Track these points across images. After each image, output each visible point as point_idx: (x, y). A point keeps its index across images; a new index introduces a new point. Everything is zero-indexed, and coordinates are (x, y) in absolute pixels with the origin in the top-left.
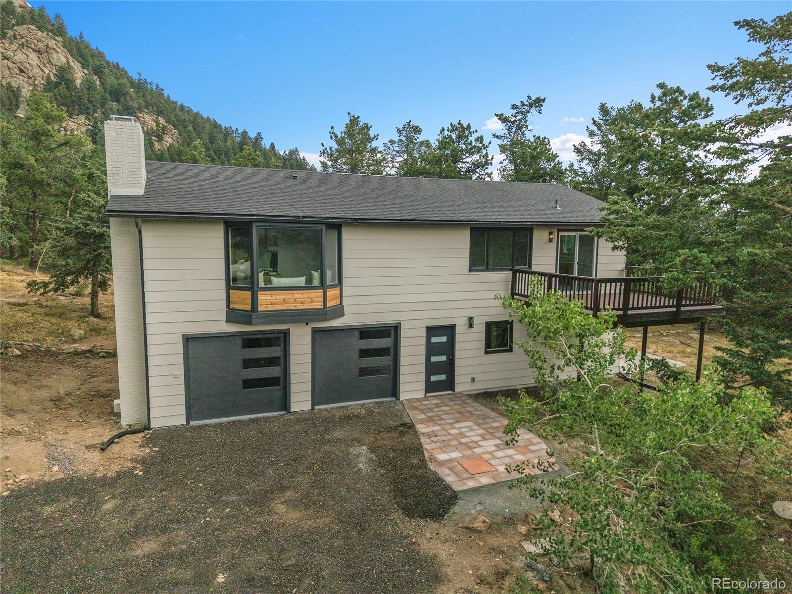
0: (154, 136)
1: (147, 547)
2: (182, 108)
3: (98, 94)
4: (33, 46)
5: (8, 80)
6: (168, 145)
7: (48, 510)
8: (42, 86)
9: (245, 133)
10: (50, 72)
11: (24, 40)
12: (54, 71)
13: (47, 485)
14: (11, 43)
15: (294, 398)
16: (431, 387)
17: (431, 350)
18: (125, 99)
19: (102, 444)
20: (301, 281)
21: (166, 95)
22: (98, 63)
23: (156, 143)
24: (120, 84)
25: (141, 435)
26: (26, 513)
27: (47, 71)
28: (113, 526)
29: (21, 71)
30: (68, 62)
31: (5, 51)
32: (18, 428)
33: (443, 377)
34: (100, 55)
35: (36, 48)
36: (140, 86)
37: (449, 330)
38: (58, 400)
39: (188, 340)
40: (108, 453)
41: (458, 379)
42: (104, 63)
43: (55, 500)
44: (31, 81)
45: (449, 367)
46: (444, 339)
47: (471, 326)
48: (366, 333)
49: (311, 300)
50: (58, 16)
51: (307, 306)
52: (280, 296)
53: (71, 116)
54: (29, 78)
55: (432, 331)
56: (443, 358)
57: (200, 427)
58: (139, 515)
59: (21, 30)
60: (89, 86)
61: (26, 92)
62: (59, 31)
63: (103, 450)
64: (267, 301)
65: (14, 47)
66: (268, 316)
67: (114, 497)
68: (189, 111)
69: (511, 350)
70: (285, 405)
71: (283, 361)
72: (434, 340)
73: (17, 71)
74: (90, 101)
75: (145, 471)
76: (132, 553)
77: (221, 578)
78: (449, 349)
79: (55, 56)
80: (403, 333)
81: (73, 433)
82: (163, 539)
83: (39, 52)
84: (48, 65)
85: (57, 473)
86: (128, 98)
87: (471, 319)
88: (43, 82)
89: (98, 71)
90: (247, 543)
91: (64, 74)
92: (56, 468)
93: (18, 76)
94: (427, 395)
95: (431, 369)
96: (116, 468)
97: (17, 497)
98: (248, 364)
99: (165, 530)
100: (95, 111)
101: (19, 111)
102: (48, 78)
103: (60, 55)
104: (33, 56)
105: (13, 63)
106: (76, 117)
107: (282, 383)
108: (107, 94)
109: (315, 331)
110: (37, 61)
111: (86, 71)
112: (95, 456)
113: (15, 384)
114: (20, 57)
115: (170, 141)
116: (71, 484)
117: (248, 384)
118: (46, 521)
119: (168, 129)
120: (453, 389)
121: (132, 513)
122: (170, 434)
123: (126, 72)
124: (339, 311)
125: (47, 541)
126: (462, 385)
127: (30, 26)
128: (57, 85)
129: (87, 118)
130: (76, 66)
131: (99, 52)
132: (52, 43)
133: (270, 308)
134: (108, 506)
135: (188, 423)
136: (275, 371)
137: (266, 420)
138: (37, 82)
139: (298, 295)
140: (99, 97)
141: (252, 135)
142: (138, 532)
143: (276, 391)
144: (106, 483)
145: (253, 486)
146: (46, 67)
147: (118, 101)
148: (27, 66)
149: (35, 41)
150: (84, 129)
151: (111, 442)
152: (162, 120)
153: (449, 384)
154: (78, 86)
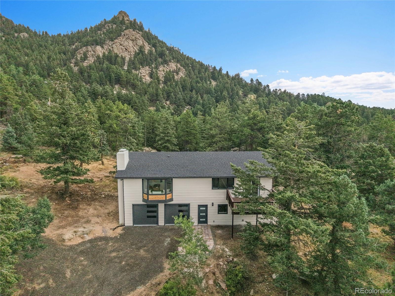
0: (175, 73)
1: (114, 254)
2: (188, 58)
3: (154, 56)
4: (131, 38)
5: (122, 54)
6: (181, 77)
7: (100, 243)
8: (133, 55)
9: (215, 67)
10: (137, 49)
11: (127, 36)
12: (138, 48)
13: (101, 237)
14: (123, 38)
15: (159, 222)
16: (199, 222)
17: (200, 211)
18: (164, 57)
19: (114, 229)
20: (160, 193)
21: (181, 53)
22: (154, 42)
23: (176, 76)
24: (162, 51)
25: (123, 227)
26: (96, 243)
27: (135, 48)
28: (110, 249)
29: (126, 50)
30: (143, 43)
31: (121, 42)
32: (99, 222)
33: (204, 220)
34: (156, 38)
35: (132, 39)
36: (171, 50)
37: (206, 206)
38: (109, 213)
39: (134, 205)
40: (114, 231)
41: (208, 221)
42: (157, 41)
43: (101, 241)
44: (129, 54)
45: (206, 217)
46: (204, 209)
47: (213, 205)
48: (180, 205)
49: (163, 198)
50: (140, 23)
51: (161, 199)
52: (154, 196)
53: (143, 67)
54: (129, 52)
55: (200, 206)
56: (204, 214)
57: (136, 227)
58: (115, 247)
59: (127, 32)
60: (150, 52)
61: (127, 59)
62: (141, 28)
63: (113, 230)
64: (151, 198)
65: (124, 40)
66: (151, 201)
67: (112, 242)
68: (191, 59)
69: (227, 213)
70: (157, 223)
71: (157, 212)
72: (201, 209)
73: (125, 50)
74: (151, 60)
75: (120, 237)
76: (111, 255)
77: (123, 263)
78: (206, 211)
79: (138, 41)
80: (191, 206)
81: (109, 224)
82: (117, 253)
83: (133, 40)
84: (136, 45)
85: (103, 235)
86: (166, 56)
87: (213, 203)
88: (134, 53)
89: (154, 46)
90: (131, 257)
91: (141, 49)
92: (103, 234)
93: (125, 52)
94: (199, 224)
95: (200, 217)
96: (115, 235)
97: (95, 239)
98: (148, 212)
99: (119, 251)
100: (152, 64)
101: (125, 66)
102: (136, 51)
103: (140, 41)
104: (131, 42)
105: (124, 46)
106: (145, 67)
107: (156, 217)
108: (158, 56)
109: (165, 205)
110: (132, 45)
111: (150, 46)
112: (112, 231)
113: (101, 207)
114: (126, 43)
115: (182, 74)
116: (105, 238)
117: (148, 217)
118: (99, 246)
119: (181, 69)
120: (207, 223)
121: (114, 247)
122: (129, 228)
123: (166, 44)
124: (172, 200)
125: (98, 249)
126: (210, 222)
127: (130, 29)
128: (138, 54)
129: (149, 67)
130: (146, 44)
131: (155, 37)
132: (138, 36)
133: (152, 199)
134: (110, 244)
135: (133, 225)
136: (155, 214)
137: (152, 227)
138: (131, 54)
139: (159, 196)
140: (154, 57)
141: (218, 68)
142: (113, 251)
143: (155, 219)
144: (111, 239)
145: (139, 245)
146: (135, 46)
147: (162, 58)
148: (128, 47)
149: (131, 36)
150: (148, 72)
151: (115, 228)
152: (179, 65)
153: (206, 222)
154: (146, 53)
